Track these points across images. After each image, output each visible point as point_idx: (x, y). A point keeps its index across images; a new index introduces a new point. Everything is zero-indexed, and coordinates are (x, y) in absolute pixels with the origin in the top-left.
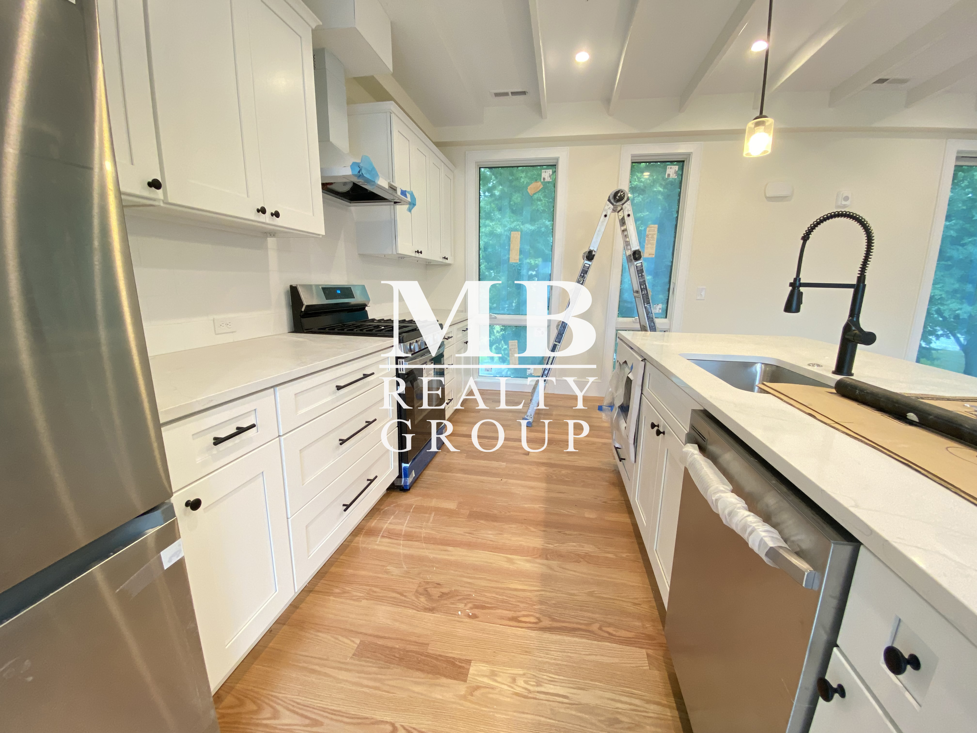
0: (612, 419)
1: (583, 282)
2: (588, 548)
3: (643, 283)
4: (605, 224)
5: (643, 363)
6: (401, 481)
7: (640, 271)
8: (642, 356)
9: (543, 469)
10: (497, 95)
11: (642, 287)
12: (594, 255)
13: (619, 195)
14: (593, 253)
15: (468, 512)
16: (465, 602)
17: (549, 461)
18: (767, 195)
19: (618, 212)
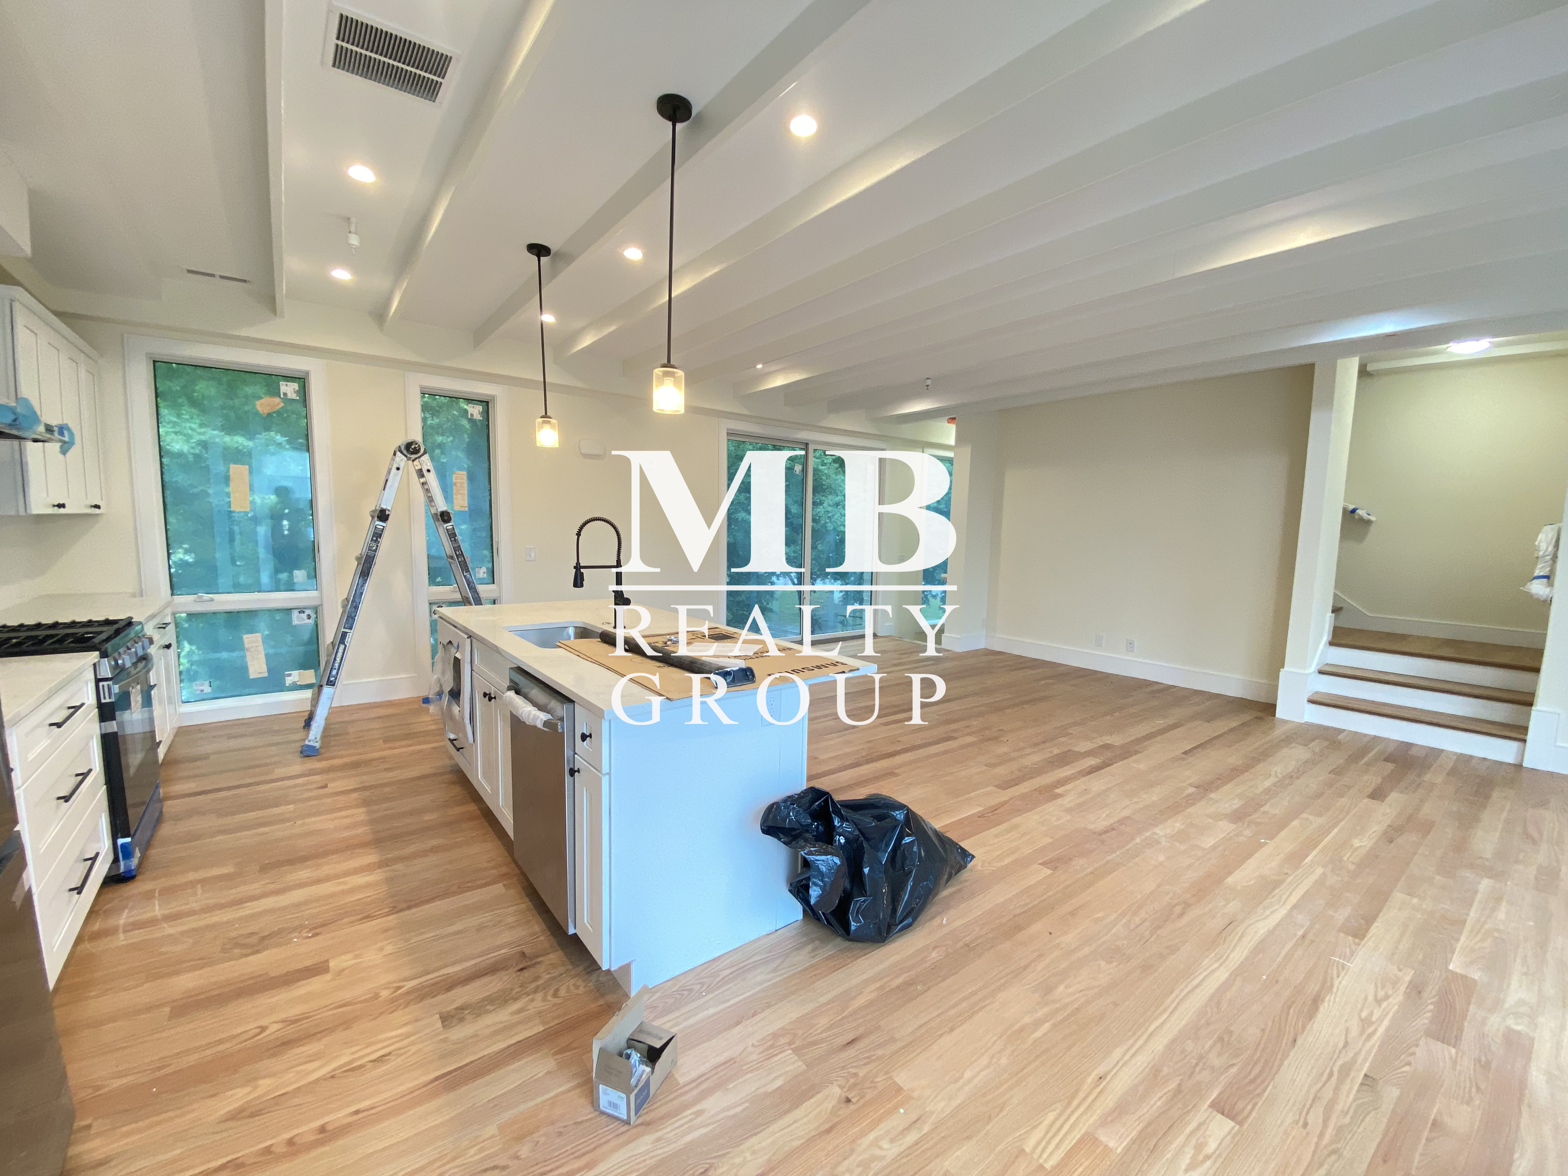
0: (442, 709)
1: (377, 548)
2: (434, 842)
3: (457, 548)
4: (399, 478)
5: (469, 640)
6: (119, 867)
7: (452, 535)
8: (467, 634)
9: (355, 795)
10: (189, 271)
11: (458, 553)
12: (389, 515)
13: (413, 447)
14: (387, 513)
15: (258, 868)
16: (299, 930)
17: (361, 785)
18: (583, 451)
19: (413, 461)
